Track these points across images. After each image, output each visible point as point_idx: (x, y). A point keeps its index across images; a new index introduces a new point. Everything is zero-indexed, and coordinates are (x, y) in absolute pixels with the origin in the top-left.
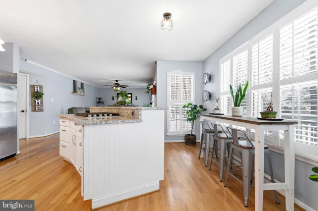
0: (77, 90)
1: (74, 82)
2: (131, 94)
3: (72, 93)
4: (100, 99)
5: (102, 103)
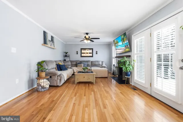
0: (48, 42)
1: (45, 33)
2: (92, 49)
3: (42, 45)
4: (66, 53)
5: (68, 56)
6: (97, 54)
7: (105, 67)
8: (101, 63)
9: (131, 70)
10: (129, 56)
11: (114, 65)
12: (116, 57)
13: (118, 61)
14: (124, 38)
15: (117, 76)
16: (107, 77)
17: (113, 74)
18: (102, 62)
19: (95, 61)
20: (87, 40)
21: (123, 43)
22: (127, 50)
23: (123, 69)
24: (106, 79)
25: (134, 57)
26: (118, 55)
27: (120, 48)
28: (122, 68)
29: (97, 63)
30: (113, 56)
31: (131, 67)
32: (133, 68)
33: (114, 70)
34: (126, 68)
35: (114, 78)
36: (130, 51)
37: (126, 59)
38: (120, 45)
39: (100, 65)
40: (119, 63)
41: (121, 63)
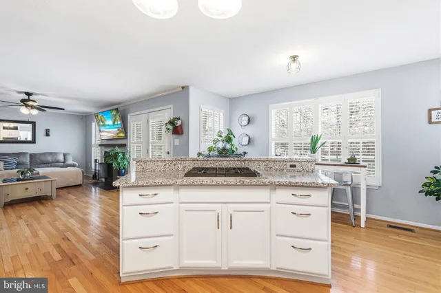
2: (34, 123)
6: (48, 135)
7: (74, 166)
8: (61, 158)
9: (126, 167)
10: (124, 145)
11: (96, 160)
12: (100, 145)
13: (106, 152)
14: (116, 115)
15: (103, 180)
16: (80, 185)
17: (95, 177)
18: (65, 155)
19: (44, 154)
20: (30, 108)
21: (114, 123)
22: (122, 135)
23: (114, 166)
24: (80, 189)
25: (130, 148)
26: (105, 142)
27: (107, 130)
28: (112, 164)
29: (49, 158)
30: (93, 143)
31: (126, 162)
32: (129, 162)
33: (95, 170)
34: (119, 164)
35: (95, 185)
36: (126, 137)
37: (118, 149)
38: (108, 125)
39: (58, 162)
40: (107, 155)
41: (110, 156)
